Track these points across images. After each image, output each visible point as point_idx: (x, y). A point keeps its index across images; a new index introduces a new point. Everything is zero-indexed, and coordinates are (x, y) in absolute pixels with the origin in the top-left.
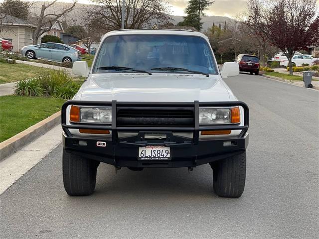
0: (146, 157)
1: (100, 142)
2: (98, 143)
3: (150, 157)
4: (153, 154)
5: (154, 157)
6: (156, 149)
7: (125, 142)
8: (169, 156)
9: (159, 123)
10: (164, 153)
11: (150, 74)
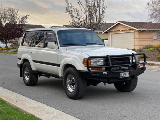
0: (122, 77)
1: (104, 73)
2: (103, 73)
3: (123, 76)
4: (124, 75)
5: (124, 76)
6: (125, 73)
7: (114, 71)
8: (129, 75)
9: (119, 63)
10: (127, 74)
11: (86, 46)
